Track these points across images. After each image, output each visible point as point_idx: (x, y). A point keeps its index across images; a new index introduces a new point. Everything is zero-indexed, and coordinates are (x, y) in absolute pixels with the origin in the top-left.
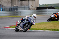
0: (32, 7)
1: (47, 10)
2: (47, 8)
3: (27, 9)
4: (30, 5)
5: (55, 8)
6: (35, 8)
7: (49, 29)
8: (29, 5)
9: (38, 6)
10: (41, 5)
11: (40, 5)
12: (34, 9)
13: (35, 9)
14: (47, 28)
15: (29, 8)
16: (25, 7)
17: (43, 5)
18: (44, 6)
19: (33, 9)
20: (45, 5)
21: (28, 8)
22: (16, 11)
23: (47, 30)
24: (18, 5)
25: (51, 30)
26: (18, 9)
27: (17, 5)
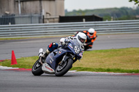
0: (49, 17)
1: (84, 22)
2: (84, 20)
3: (37, 20)
4: (43, 10)
5: (101, 20)
6: (56, 20)
7: (88, 67)
8: (41, 11)
9: (63, 15)
10: (70, 13)
11: (66, 11)
12: (52, 20)
13: (56, 22)
14: (84, 67)
15: (42, 20)
16: (31, 17)
17: (75, 11)
18: (77, 15)
19: (50, 22)
20: (80, 11)
21: (40, 18)
22: (10, 25)
23: (83, 70)
24: (14, 10)
25: (93, 70)
26: (16, 20)
27: (12, 12)
